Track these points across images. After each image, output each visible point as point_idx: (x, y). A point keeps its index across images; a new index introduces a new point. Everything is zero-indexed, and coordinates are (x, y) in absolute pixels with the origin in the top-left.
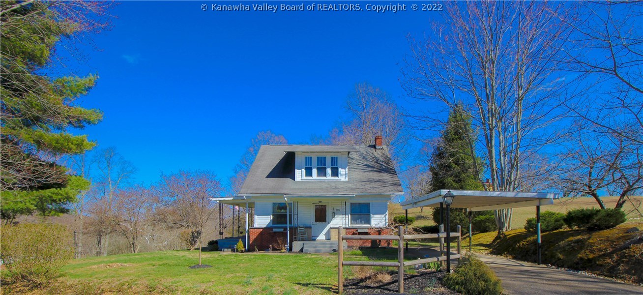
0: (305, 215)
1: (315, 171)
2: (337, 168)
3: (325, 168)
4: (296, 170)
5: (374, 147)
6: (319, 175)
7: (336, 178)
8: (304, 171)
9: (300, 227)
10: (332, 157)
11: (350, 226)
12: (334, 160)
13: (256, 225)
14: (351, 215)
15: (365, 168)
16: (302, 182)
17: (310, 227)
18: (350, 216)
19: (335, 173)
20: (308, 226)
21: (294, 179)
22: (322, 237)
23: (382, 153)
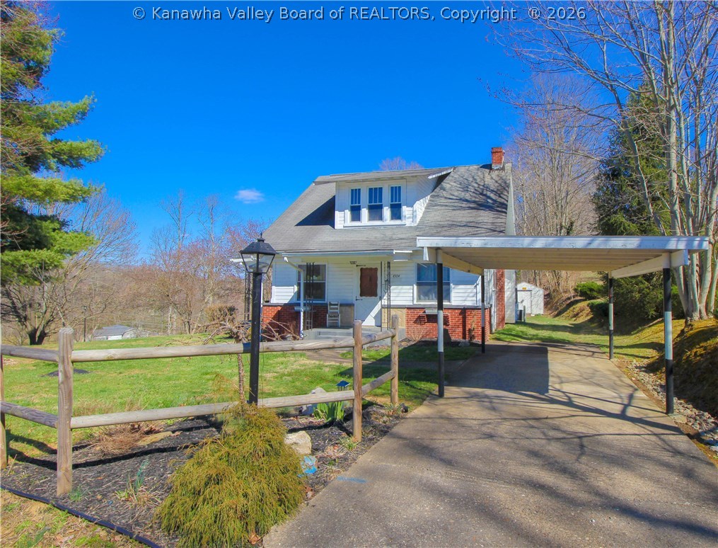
0: (342, 285)
1: (365, 212)
2: (399, 206)
3: (381, 207)
4: (337, 213)
5: (489, 167)
6: (371, 218)
7: (398, 222)
8: (348, 213)
9: (331, 304)
10: (392, 188)
11: (415, 303)
12: (396, 192)
13: (274, 300)
14: (419, 284)
15: (456, 204)
16: (346, 230)
17: (351, 305)
18: (415, 287)
19: (396, 214)
20: (350, 302)
21: (333, 225)
22: (370, 322)
23: (498, 176)
